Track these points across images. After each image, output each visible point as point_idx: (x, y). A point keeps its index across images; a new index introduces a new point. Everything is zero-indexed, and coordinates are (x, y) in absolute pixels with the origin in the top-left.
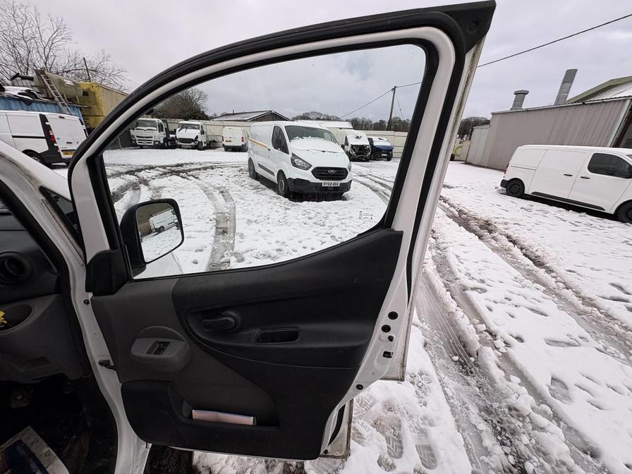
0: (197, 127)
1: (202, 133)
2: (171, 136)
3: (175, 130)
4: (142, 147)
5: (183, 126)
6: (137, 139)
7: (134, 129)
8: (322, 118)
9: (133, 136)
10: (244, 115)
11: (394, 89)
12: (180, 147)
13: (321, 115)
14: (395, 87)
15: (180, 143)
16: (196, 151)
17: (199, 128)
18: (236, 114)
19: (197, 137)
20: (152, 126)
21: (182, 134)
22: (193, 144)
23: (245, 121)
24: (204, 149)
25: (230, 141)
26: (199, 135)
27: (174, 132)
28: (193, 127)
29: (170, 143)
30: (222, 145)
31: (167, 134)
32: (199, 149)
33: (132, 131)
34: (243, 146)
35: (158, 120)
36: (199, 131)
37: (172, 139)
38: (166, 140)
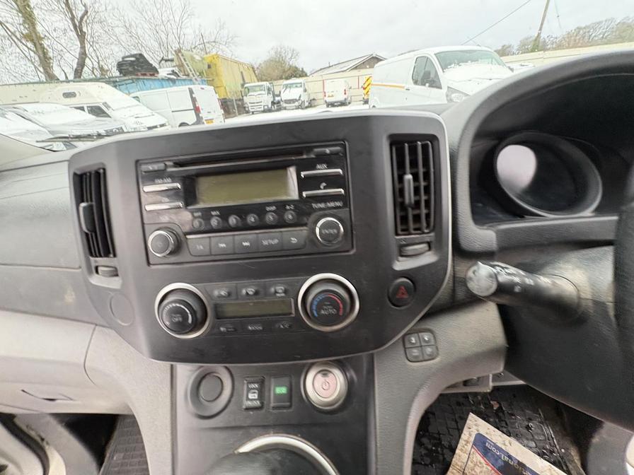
0: (299, 85)
1: (305, 91)
2: (276, 98)
3: (280, 92)
4: (253, 113)
5: (287, 87)
6: (250, 105)
7: (247, 96)
9: (246, 103)
10: (342, 66)
12: (285, 109)
15: (285, 105)
16: (300, 110)
17: (301, 86)
18: (332, 66)
19: (300, 97)
20: (261, 90)
21: (286, 95)
22: (297, 104)
23: (343, 71)
24: (306, 108)
25: (332, 96)
26: (302, 93)
27: (279, 95)
28: (296, 85)
29: (277, 106)
30: (323, 102)
31: (274, 97)
32: (302, 109)
33: (245, 98)
34: (345, 99)
35: (266, 84)
36: (302, 89)
37: (279, 102)
38: (273, 103)
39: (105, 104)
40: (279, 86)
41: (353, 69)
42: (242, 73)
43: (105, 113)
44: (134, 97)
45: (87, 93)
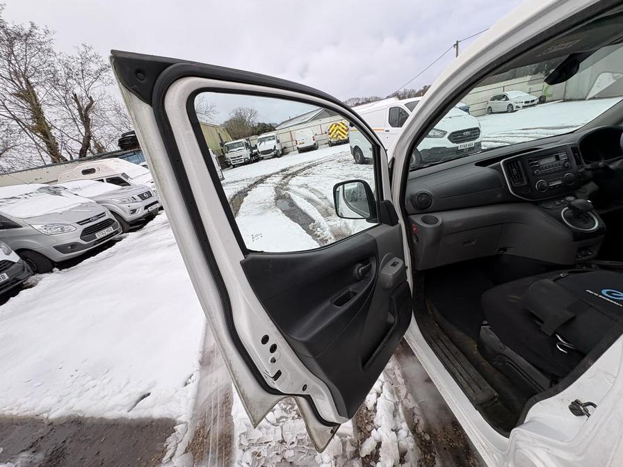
0: (271, 138)
1: (278, 142)
2: (254, 151)
3: (256, 146)
4: (234, 167)
5: (261, 141)
6: (231, 160)
7: (227, 153)
8: (360, 102)
9: (228, 159)
10: (302, 118)
11: (457, 45)
12: (263, 159)
13: (359, 99)
14: (458, 42)
15: (262, 156)
16: (276, 158)
17: (274, 139)
18: (293, 119)
19: (275, 147)
20: (240, 146)
21: (262, 147)
22: (273, 153)
23: (305, 122)
24: (281, 156)
25: (303, 143)
26: (276, 144)
27: (256, 147)
28: (269, 139)
29: (255, 158)
30: (296, 148)
31: (251, 151)
32: (278, 157)
33: (226, 154)
34: (315, 144)
35: (243, 140)
36: (275, 141)
37: (256, 154)
38: (251, 156)
39: (123, 174)
40: (254, 140)
41: (313, 120)
42: (219, 134)
43: (125, 182)
44: (143, 166)
45: (106, 168)
